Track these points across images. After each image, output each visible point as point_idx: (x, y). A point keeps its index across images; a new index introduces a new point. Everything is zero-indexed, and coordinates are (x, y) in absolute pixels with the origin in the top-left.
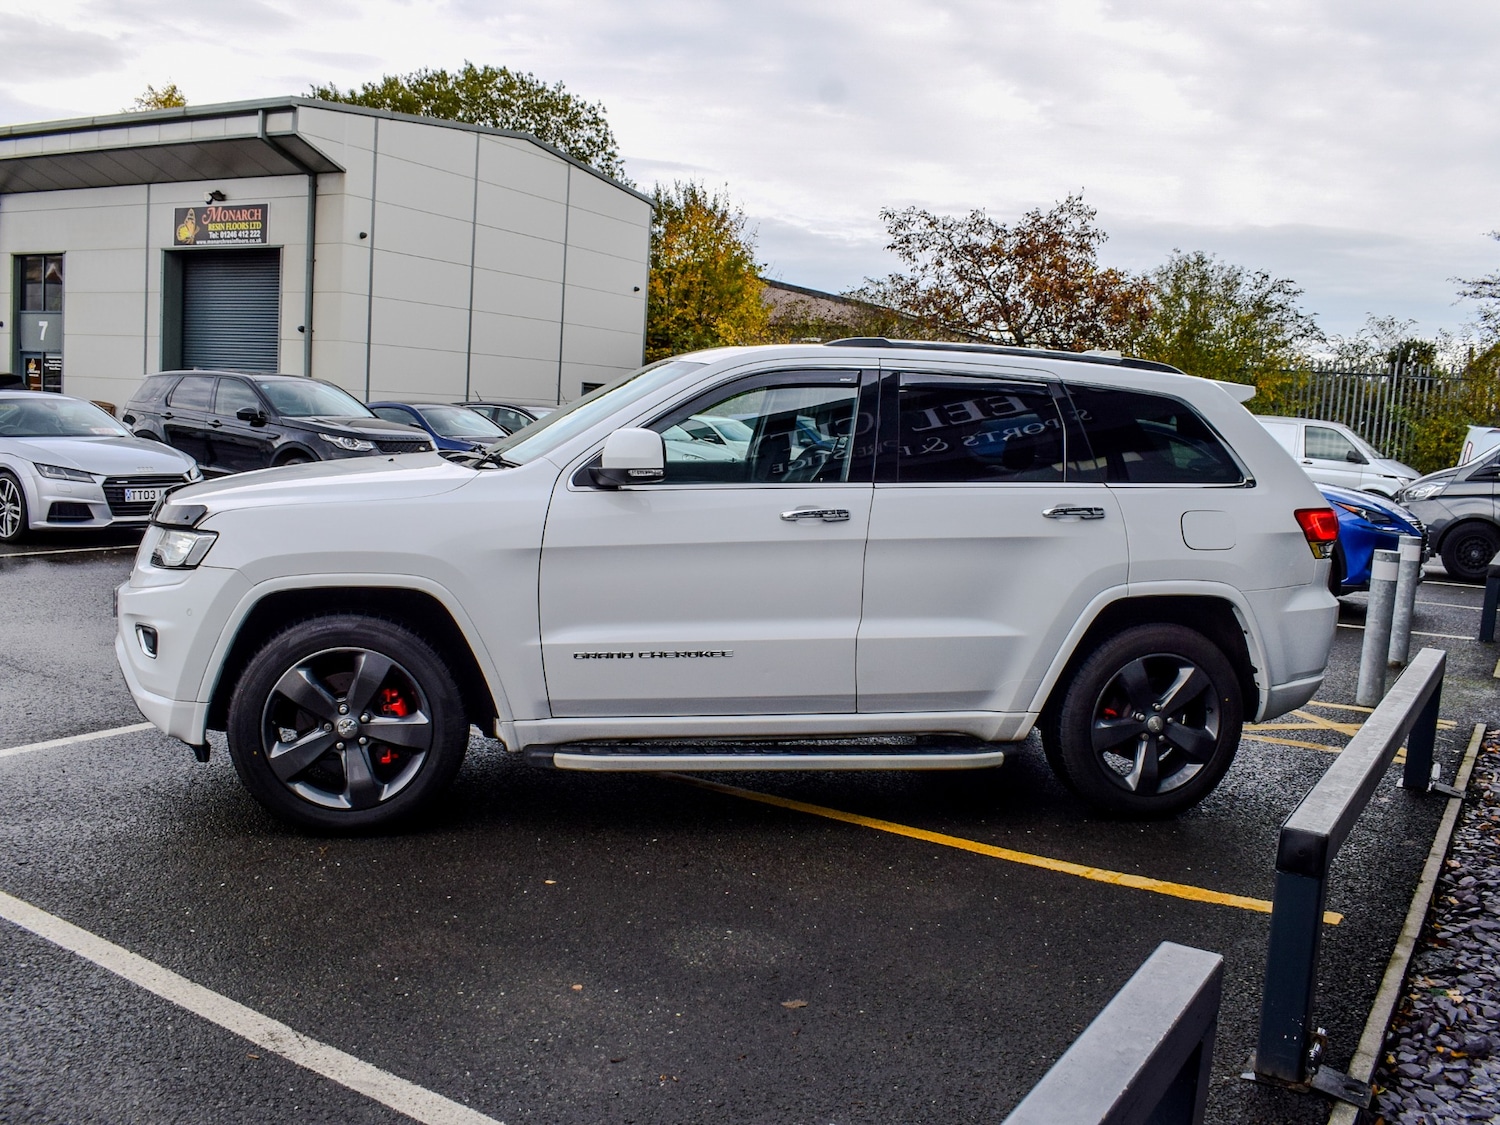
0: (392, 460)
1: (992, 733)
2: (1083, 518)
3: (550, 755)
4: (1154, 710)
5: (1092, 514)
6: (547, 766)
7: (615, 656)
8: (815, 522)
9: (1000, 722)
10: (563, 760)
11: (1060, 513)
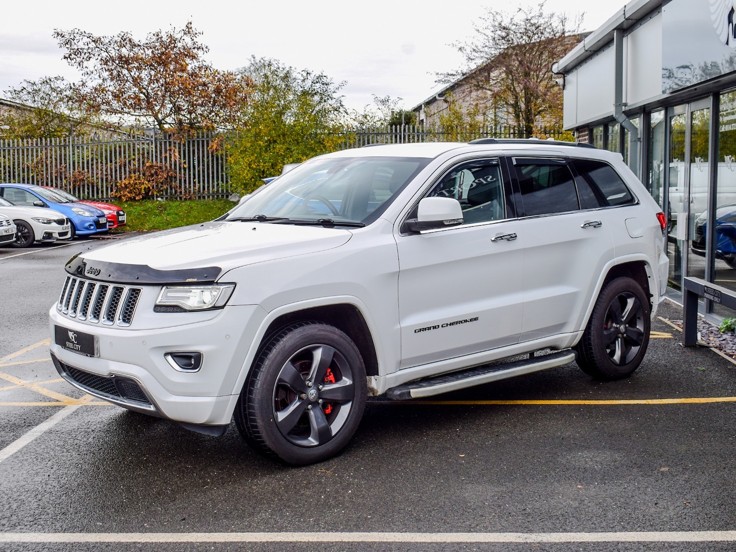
0: (203, 225)
1: (564, 345)
2: (595, 227)
3: (408, 390)
4: (622, 322)
5: (598, 225)
6: (407, 398)
7: (432, 328)
8: (504, 242)
9: (569, 338)
10: (416, 392)
11: (587, 225)
